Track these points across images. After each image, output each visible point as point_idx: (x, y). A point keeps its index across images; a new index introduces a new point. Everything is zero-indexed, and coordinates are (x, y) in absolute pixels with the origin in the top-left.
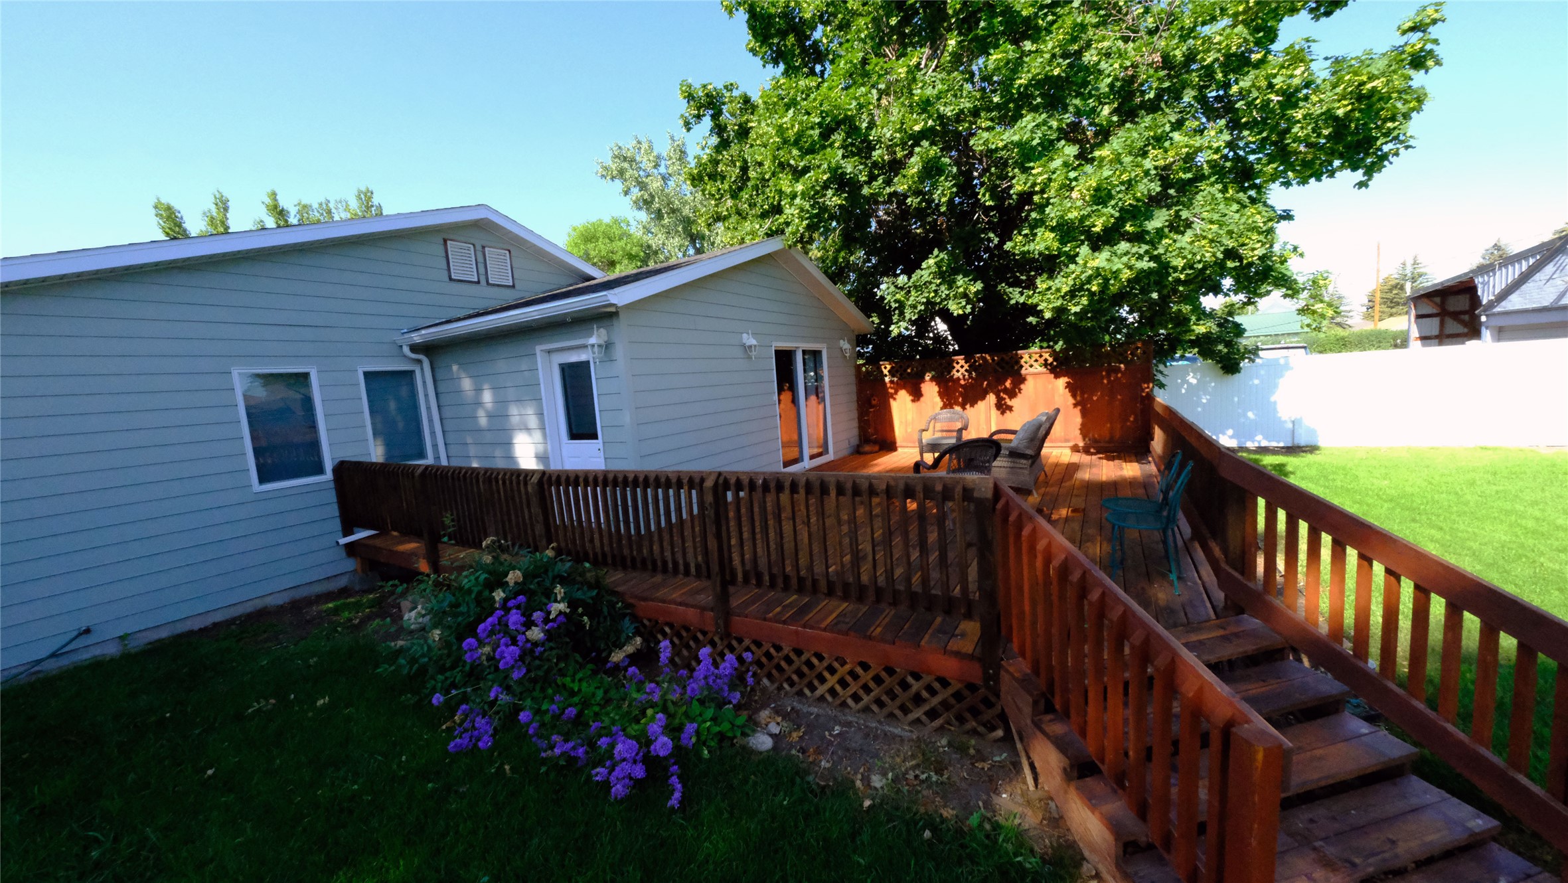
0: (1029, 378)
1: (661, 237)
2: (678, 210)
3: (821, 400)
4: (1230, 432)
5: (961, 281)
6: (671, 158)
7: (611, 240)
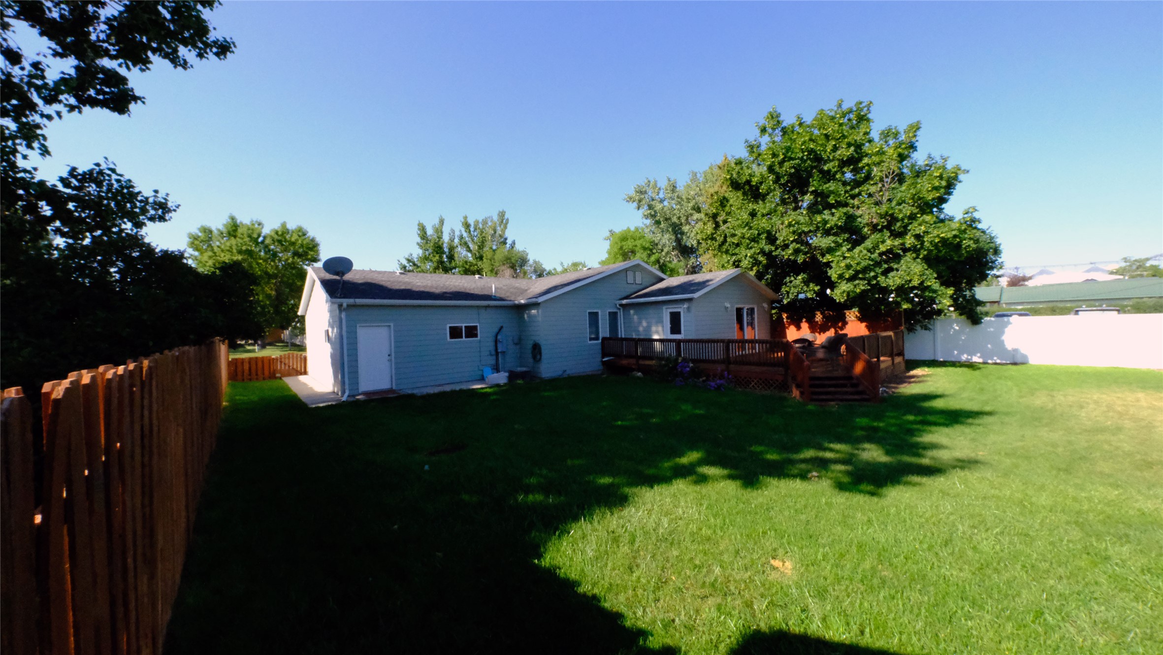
0: (850, 323)
1: (659, 235)
2: (670, 219)
3: (753, 328)
4: (979, 355)
5: (811, 285)
6: (667, 190)
7: (635, 240)
